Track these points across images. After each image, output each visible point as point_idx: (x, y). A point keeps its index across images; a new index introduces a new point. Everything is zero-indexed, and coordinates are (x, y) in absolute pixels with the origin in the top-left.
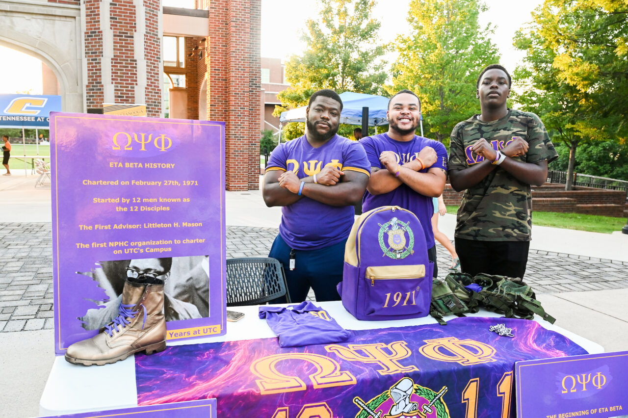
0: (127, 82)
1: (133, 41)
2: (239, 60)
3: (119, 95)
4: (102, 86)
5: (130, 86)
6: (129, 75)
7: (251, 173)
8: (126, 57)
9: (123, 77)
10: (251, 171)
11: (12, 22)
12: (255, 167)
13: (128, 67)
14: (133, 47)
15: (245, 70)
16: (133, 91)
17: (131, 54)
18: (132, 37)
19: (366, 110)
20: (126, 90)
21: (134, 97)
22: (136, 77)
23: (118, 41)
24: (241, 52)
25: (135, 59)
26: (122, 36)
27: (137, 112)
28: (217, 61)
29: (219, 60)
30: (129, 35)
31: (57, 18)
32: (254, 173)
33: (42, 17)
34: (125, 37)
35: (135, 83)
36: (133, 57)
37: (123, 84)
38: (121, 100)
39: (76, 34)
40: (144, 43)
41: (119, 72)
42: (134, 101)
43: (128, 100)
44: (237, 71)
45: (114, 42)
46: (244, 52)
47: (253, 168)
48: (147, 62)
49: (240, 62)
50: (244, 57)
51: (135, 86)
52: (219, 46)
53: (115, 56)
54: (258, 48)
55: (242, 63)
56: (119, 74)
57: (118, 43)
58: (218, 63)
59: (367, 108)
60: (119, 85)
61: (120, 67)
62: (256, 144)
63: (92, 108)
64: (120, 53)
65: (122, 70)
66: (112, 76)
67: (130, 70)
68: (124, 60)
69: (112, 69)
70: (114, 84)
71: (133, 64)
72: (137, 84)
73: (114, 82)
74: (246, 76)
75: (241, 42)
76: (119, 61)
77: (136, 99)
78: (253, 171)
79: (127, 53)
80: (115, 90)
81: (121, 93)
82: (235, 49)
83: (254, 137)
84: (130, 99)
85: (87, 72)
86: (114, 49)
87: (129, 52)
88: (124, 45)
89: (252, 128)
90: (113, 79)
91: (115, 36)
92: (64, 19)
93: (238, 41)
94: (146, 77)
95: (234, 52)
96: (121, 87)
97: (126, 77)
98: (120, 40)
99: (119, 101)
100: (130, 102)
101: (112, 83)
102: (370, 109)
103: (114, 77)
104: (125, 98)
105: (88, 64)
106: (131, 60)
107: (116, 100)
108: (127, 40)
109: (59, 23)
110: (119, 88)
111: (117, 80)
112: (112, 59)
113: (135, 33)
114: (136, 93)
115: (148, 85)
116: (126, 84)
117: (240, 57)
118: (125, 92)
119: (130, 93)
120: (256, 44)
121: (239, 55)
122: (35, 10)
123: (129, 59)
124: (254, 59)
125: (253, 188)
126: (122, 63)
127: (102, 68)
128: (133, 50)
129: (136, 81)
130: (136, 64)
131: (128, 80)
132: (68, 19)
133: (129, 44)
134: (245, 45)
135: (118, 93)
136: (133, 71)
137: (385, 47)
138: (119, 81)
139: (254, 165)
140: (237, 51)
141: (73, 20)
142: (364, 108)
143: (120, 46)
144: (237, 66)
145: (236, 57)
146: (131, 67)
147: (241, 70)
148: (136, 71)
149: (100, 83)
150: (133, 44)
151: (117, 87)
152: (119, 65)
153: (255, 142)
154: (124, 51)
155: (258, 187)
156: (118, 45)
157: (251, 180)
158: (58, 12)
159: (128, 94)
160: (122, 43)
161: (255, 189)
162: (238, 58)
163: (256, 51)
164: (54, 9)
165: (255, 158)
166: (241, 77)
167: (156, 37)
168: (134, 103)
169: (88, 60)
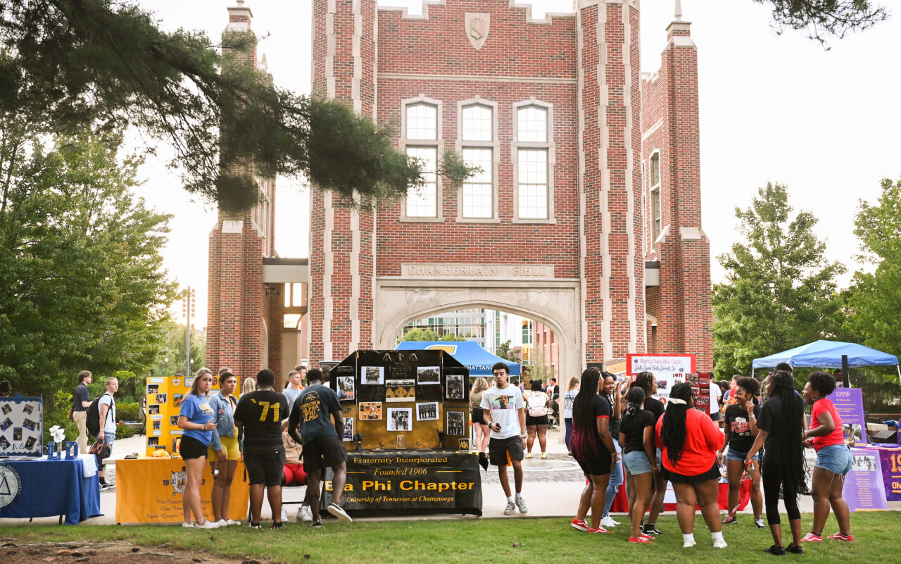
0: (622, 340)
1: (627, 306)
4: (602, 344)
5: (624, 343)
6: (624, 334)
8: (621, 319)
9: (619, 335)
11: (528, 296)
13: (623, 327)
14: (627, 311)
16: (627, 347)
17: (625, 317)
18: (626, 303)
19: (845, 357)
20: (622, 347)
21: (628, 352)
22: (629, 335)
23: (616, 307)
26: (618, 303)
29: (670, 308)
30: (624, 301)
31: (560, 290)
33: (549, 290)
34: (621, 303)
35: (629, 340)
36: (627, 319)
37: (619, 341)
38: (618, 355)
39: (574, 301)
40: (634, 307)
41: (616, 332)
43: (623, 355)
44: (691, 317)
45: (613, 308)
46: (697, 300)
48: (637, 322)
51: (629, 343)
52: (671, 294)
53: (613, 319)
55: (696, 310)
56: (616, 334)
58: (670, 310)
59: (846, 356)
60: (616, 343)
63: (591, 362)
64: (617, 316)
65: (619, 330)
66: (611, 335)
67: (624, 330)
68: (620, 322)
69: (611, 330)
71: (627, 325)
74: (699, 321)
76: (616, 323)
80: (613, 347)
81: (617, 350)
82: (689, 297)
84: (625, 354)
85: (587, 332)
86: (613, 314)
87: (624, 315)
88: (620, 309)
90: (611, 338)
91: (613, 303)
92: (565, 290)
94: (636, 334)
95: (687, 300)
97: (621, 335)
99: (616, 356)
100: (625, 356)
101: (611, 341)
102: (848, 357)
104: (620, 353)
105: (588, 326)
107: (613, 355)
109: (561, 294)
110: (616, 345)
111: (614, 338)
112: (611, 322)
113: (628, 299)
114: (629, 348)
115: (637, 341)
117: (694, 305)
118: (620, 348)
119: (625, 348)
122: (546, 285)
123: (624, 321)
126: (618, 324)
127: (602, 329)
128: (627, 314)
129: (629, 338)
130: (629, 325)
131: (623, 338)
132: (569, 290)
133: (624, 308)
135: (615, 350)
136: (627, 330)
137: (831, 269)
138: (616, 339)
141: (572, 290)
142: (843, 356)
143: (617, 311)
144: (691, 313)
146: (625, 327)
147: (695, 316)
148: (629, 330)
149: (600, 341)
150: (627, 308)
152: (616, 326)
154: (620, 315)
156: (615, 310)
158: (562, 285)
164: (559, 283)
166: (695, 323)
167: (641, 300)
169: (588, 323)
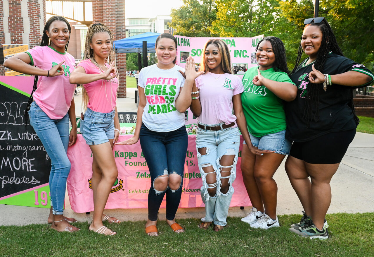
0: (18, 31)
1: (20, 6)
2: (108, 15)
3: (13, 39)
4: (4, 34)
5: (19, 33)
6: (19, 27)
7: (121, 87)
8: (16, 16)
9: (15, 28)
10: (121, 86)
12: (124, 83)
13: (18, 22)
14: (20, 10)
15: (113, 21)
16: (22, 36)
17: (19, 14)
18: (20, 4)
20: (18, 36)
21: (22, 40)
22: (23, 28)
23: (12, 7)
24: (110, 10)
25: (22, 17)
26: (14, 4)
27: (23, 49)
28: (97, 16)
29: (98, 16)
30: (18, 3)
32: (123, 87)
34: (16, 4)
35: (22, 31)
36: (21, 16)
37: (15, 32)
38: (15, 42)
40: (27, 8)
41: (13, 25)
42: (22, 42)
43: (19, 42)
44: (108, 22)
45: (9, 8)
46: (112, 10)
47: (122, 84)
48: (30, 19)
49: (109, 16)
50: (111, 13)
51: (22, 33)
52: (98, 6)
53: (10, 16)
54: (123, 6)
55: (111, 17)
56: (13, 27)
57: (12, 8)
58: (98, 17)
60: (13, 33)
61: (13, 22)
62: (123, 69)
64: (13, 14)
65: (15, 24)
66: (9, 28)
67: (19, 24)
68: (16, 18)
69: (9, 24)
70: (10, 33)
71: (21, 20)
72: (23, 32)
73: (10, 31)
74: (113, 25)
75: (110, 4)
76: (12, 19)
77: (23, 41)
78: (122, 86)
79: (17, 14)
80: (11, 36)
81: (14, 38)
82: (106, 8)
83: (122, 64)
84: (20, 41)
86: (10, 12)
87: (18, 13)
88: (15, 9)
89: (121, 58)
90: (9, 30)
91: (9, 4)
93: (108, 3)
94: (30, 28)
95: (105, 10)
96: (14, 34)
97: (17, 28)
98: (13, 6)
99: (14, 43)
100: (20, 43)
101: (9, 32)
103: (10, 29)
104: (17, 41)
106: (19, 18)
107: (11, 42)
108: (17, 6)
110: (13, 35)
111: (12, 30)
112: (8, 18)
113: (21, 2)
114: (23, 37)
115: (31, 33)
116: (17, 32)
117: (110, 13)
118: (16, 37)
119: (20, 37)
120: (122, 4)
121: (108, 11)
123: (18, 17)
124: (121, 14)
125: (122, 96)
126: (14, 20)
127: (4, 23)
128: (20, 12)
129: (23, 30)
130: (23, 20)
131: (18, 30)
133: (18, 8)
134: (112, 5)
135: (13, 38)
136: (21, 24)
138: (13, 31)
139: (123, 81)
140: (108, 9)
143: (13, 10)
144: (108, 19)
145: (107, 13)
146: (20, 22)
147: (110, 21)
148: (23, 24)
149: (3, 32)
150: (20, 8)
151: (12, 34)
152: (12, 21)
153: (123, 67)
154: (15, 13)
155: (126, 96)
156: (12, 9)
157: (121, 91)
159: (19, 38)
160: (14, 8)
161: (124, 97)
162: (108, 14)
163: (122, 9)
165: (123, 77)
166: (110, 26)
167: (36, 3)
168: (22, 44)
